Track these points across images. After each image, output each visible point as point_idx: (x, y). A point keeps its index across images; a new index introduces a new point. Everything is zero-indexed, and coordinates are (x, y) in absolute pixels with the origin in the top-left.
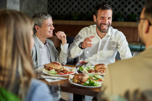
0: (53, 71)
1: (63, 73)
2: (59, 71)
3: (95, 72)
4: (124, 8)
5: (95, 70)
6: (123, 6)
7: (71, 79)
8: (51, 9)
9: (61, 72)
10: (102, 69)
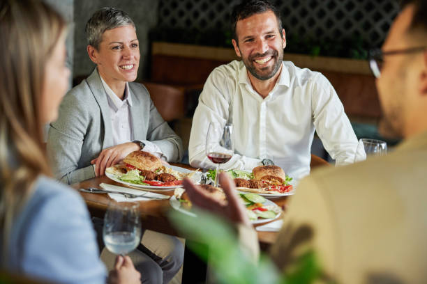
0: (134, 175)
1: (160, 183)
2: (152, 176)
3: (251, 187)
4: (372, 21)
5: (251, 181)
6: (368, 17)
7: (178, 199)
8: (167, 13)
9: (156, 179)
10: (270, 180)
